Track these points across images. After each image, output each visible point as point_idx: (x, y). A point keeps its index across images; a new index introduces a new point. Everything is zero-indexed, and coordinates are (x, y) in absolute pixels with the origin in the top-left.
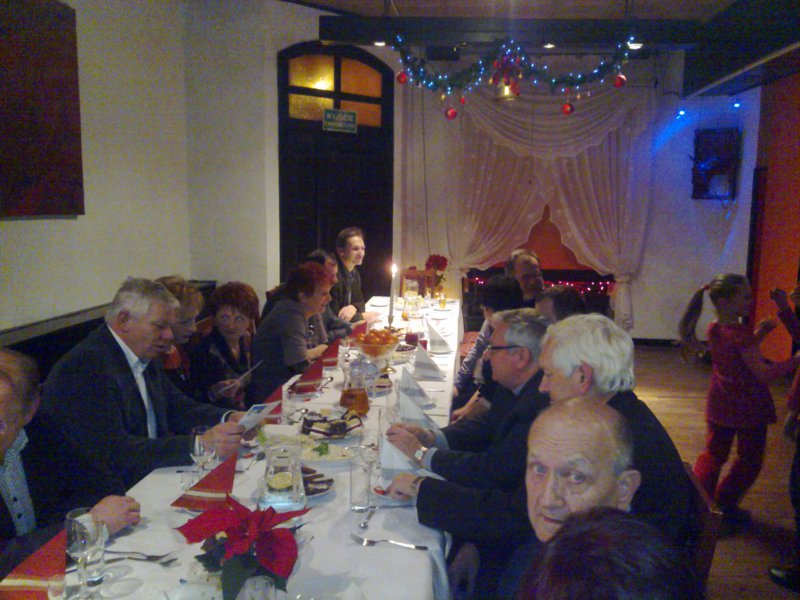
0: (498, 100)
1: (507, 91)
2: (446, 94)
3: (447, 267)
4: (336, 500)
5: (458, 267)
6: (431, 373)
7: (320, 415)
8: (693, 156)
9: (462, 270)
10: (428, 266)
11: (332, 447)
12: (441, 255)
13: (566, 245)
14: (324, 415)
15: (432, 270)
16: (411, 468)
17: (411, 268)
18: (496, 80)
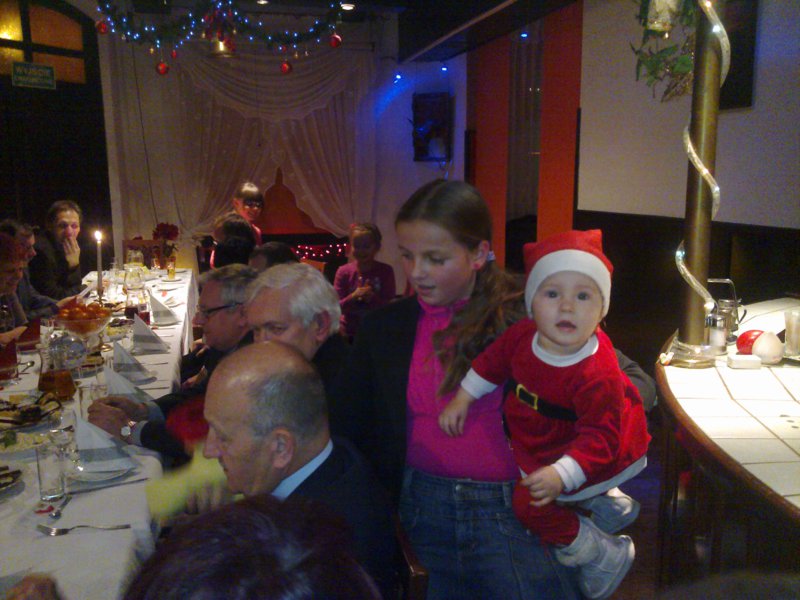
0: (215, 55)
1: (222, 46)
2: (155, 48)
3: (179, 237)
4: (24, 493)
5: (190, 236)
6: (153, 346)
7: (7, 403)
8: (412, 119)
9: (195, 238)
10: (156, 235)
11: (21, 436)
12: (170, 223)
13: (302, 209)
14: (13, 402)
15: (161, 239)
16: (114, 445)
17: (136, 238)
18: (209, 34)
